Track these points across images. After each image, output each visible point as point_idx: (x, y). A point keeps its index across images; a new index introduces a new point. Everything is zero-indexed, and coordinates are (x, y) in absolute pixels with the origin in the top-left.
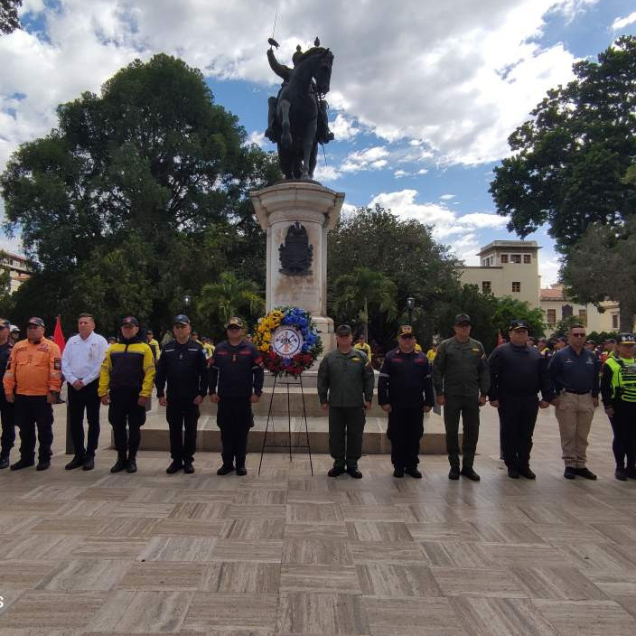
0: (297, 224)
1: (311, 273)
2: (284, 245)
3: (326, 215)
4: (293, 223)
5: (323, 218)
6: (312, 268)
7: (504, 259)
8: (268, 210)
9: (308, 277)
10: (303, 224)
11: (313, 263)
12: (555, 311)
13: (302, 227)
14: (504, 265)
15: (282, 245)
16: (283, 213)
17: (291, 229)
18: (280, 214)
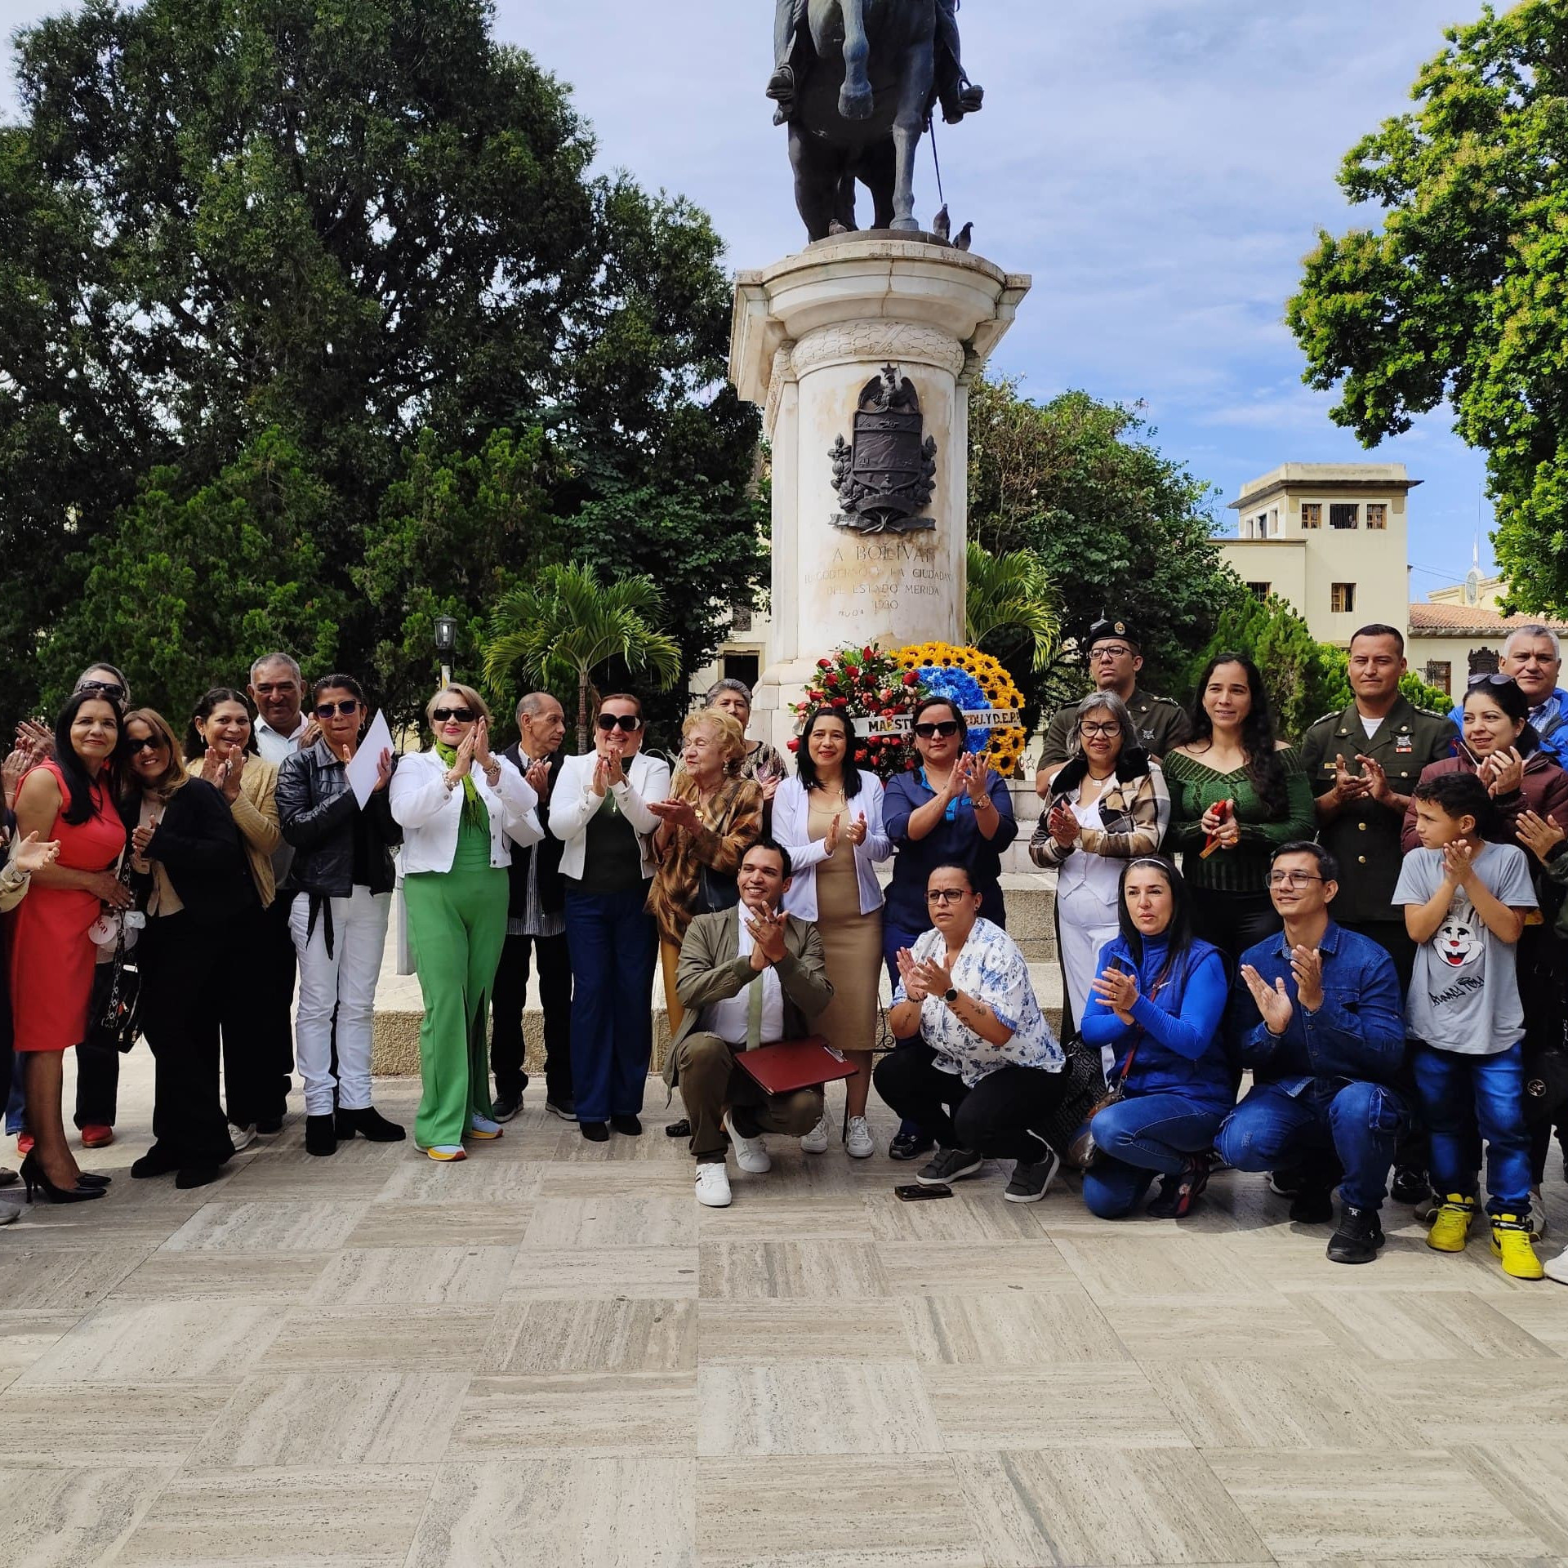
0: (890, 372)
1: (928, 526)
2: (848, 441)
3: (968, 347)
4: (875, 371)
5: (961, 356)
6: (933, 511)
7: (1309, 517)
8: (792, 330)
9: (922, 539)
10: (904, 371)
11: (934, 496)
12: (1448, 664)
13: (905, 381)
14: (1308, 534)
15: (840, 442)
16: (844, 340)
17: (871, 390)
18: (832, 341)
